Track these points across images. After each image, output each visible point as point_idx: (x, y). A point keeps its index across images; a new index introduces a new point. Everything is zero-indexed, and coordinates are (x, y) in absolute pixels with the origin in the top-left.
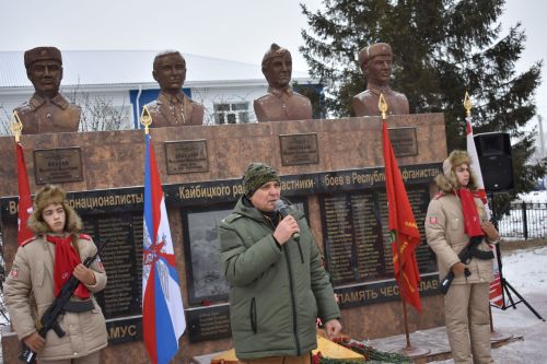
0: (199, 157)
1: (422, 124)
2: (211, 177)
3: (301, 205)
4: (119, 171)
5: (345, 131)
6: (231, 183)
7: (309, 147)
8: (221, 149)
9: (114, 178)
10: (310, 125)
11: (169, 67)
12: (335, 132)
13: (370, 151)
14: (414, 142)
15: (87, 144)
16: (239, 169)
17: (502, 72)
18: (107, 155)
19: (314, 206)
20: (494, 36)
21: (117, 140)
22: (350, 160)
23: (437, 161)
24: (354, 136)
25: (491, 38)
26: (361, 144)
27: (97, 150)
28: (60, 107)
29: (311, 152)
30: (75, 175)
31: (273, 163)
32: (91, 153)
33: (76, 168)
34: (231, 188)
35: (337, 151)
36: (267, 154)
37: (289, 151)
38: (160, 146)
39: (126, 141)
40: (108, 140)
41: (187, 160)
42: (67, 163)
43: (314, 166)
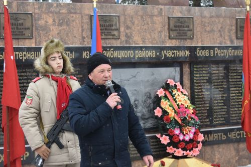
0: (113, 28)
2: (121, 43)
3: (178, 69)
4: (58, 34)
5: (211, 17)
6: (135, 48)
7: (188, 27)
8: (129, 23)
10: (189, 11)
12: (205, 17)
13: (227, 33)
15: (37, 11)
16: (140, 38)
18: (50, 21)
19: (186, 69)
21: (58, 10)
22: (213, 39)
24: (217, 21)
26: (221, 28)
27: (44, 16)
29: (188, 30)
30: (28, 33)
31: (163, 36)
32: (39, 19)
33: (29, 29)
34: (134, 53)
35: (206, 31)
36: (159, 29)
37: (174, 29)
38: (87, 17)
39: (64, 11)
40: (52, 9)
41: (106, 29)
42: (22, 24)
43: (190, 41)
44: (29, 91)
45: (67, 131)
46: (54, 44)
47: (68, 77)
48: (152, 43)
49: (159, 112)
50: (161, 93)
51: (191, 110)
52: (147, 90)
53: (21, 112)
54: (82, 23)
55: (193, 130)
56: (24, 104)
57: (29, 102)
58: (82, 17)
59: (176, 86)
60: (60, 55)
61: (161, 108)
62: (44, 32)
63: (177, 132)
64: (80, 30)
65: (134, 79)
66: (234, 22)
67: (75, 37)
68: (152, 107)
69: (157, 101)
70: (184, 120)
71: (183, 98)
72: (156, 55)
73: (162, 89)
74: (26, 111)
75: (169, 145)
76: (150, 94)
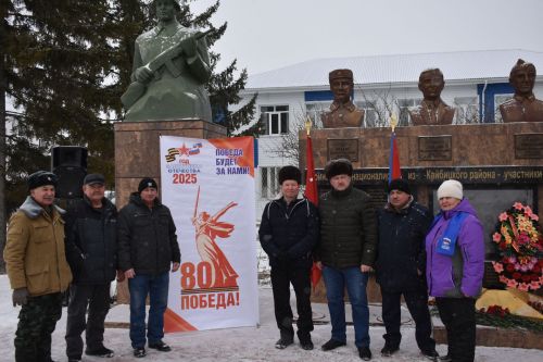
0: (444, 149)
2: (453, 164)
3: (531, 192)
4: (384, 156)
6: (469, 170)
7: (542, 144)
8: (463, 143)
9: (379, 160)
11: (429, 81)
15: (363, 136)
16: (477, 159)
18: (376, 145)
19: (542, 193)
21: (383, 134)
27: (370, 140)
28: (349, 110)
30: (353, 157)
31: (507, 156)
32: (365, 142)
33: (354, 153)
34: (468, 174)
36: (502, 148)
37: (522, 147)
40: (378, 133)
41: (435, 151)
49: (497, 237)
51: (535, 238)
52: (488, 213)
54: (410, 145)
55: (535, 261)
58: (409, 139)
59: (523, 210)
61: (500, 233)
63: (512, 260)
64: (407, 152)
67: (402, 159)
69: (497, 225)
70: (522, 248)
72: (497, 176)
73: (506, 213)
75: (502, 273)
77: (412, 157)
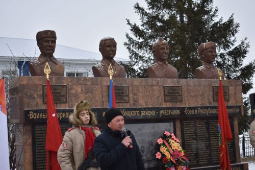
0: (124, 94)
1: (231, 85)
2: (130, 105)
3: (172, 124)
5: (195, 86)
6: (140, 109)
7: (178, 93)
8: (135, 91)
10: (178, 82)
11: (110, 46)
12: (190, 86)
13: (206, 97)
14: (227, 94)
15: (70, 83)
16: (144, 102)
17: (236, 64)
18: (79, 90)
19: (178, 124)
20: (232, 44)
21: (84, 82)
22: (197, 101)
23: (238, 105)
24: (199, 88)
25: (231, 45)
26: (202, 94)
27: (75, 87)
28: (55, 63)
29: (178, 96)
30: (63, 99)
31: (160, 100)
32: (71, 89)
33: (64, 96)
34: (140, 112)
35: (191, 96)
36: (157, 95)
37: (168, 95)
38: (106, 87)
39: (89, 83)
40: (81, 82)
41: (119, 96)
42: (59, 93)
43: (180, 103)
44: (65, 138)
45: (92, 166)
46: (83, 104)
47: (93, 128)
48: (152, 105)
49: (159, 155)
50: (160, 141)
51: (183, 154)
52: (150, 139)
53: (59, 153)
54: (102, 91)
55: (185, 168)
56: (61, 147)
57: (65, 145)
58: (102, 87)
59: (171, 136)
60: (88, 111)
61: (160, 152)
62: (75, 98)
63: (173, 169)
64: (101, 97)
65: (140, 131)
66: (211, 89)
67: (97, 101)
68: (154, 152)
69: (157, 147)
70: (178, 161)
71: (176, 145)
72: (156, 114)
73: (160, 139)
74: (63, 152)
76: (152, 143)
77: (104, 100)
